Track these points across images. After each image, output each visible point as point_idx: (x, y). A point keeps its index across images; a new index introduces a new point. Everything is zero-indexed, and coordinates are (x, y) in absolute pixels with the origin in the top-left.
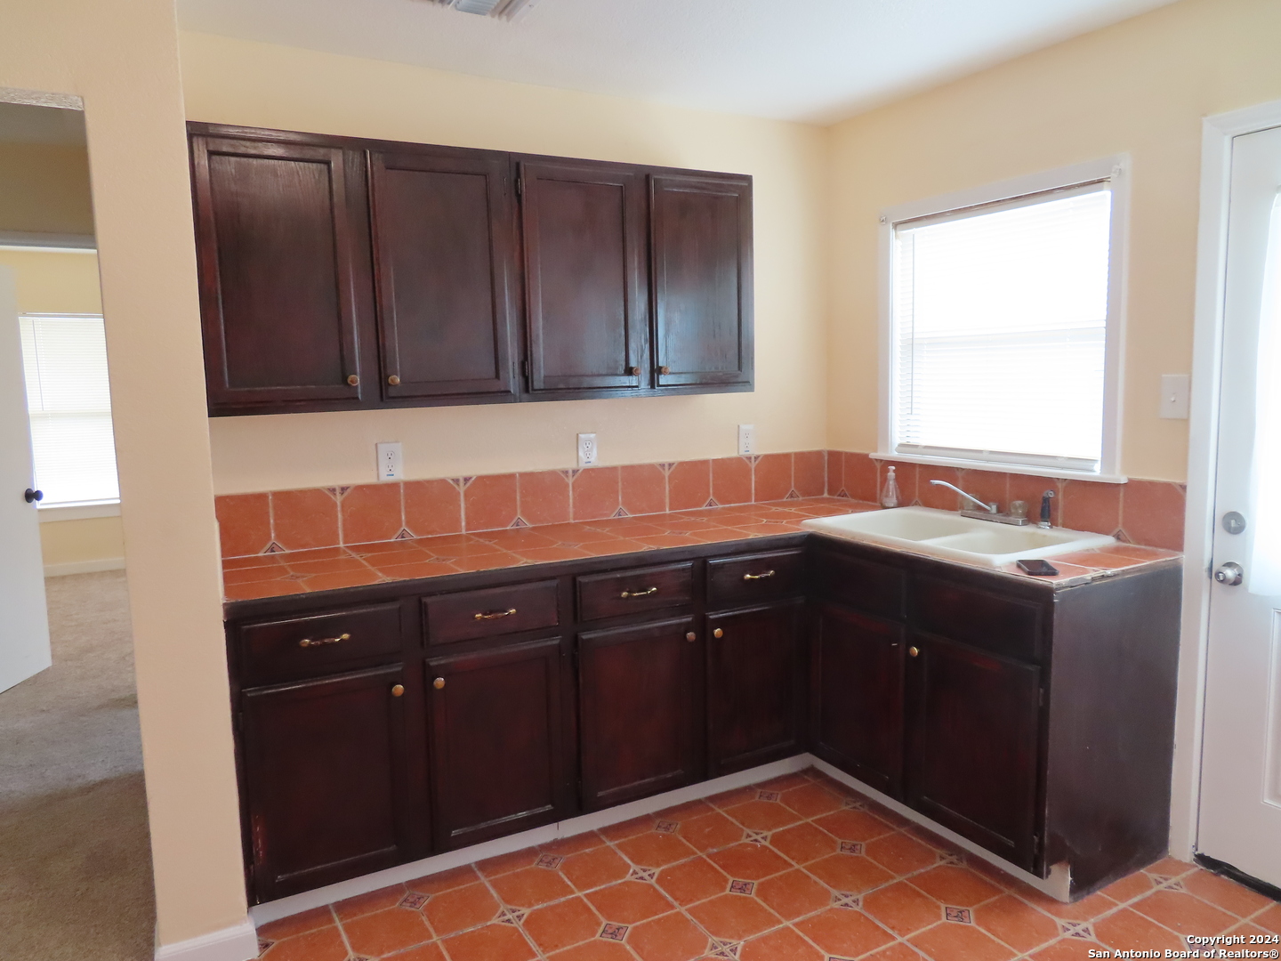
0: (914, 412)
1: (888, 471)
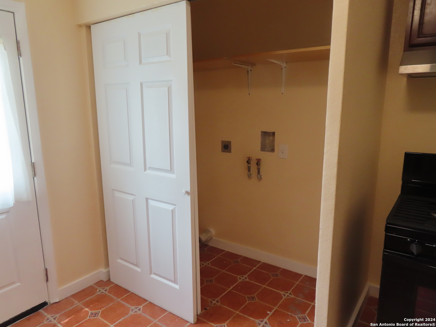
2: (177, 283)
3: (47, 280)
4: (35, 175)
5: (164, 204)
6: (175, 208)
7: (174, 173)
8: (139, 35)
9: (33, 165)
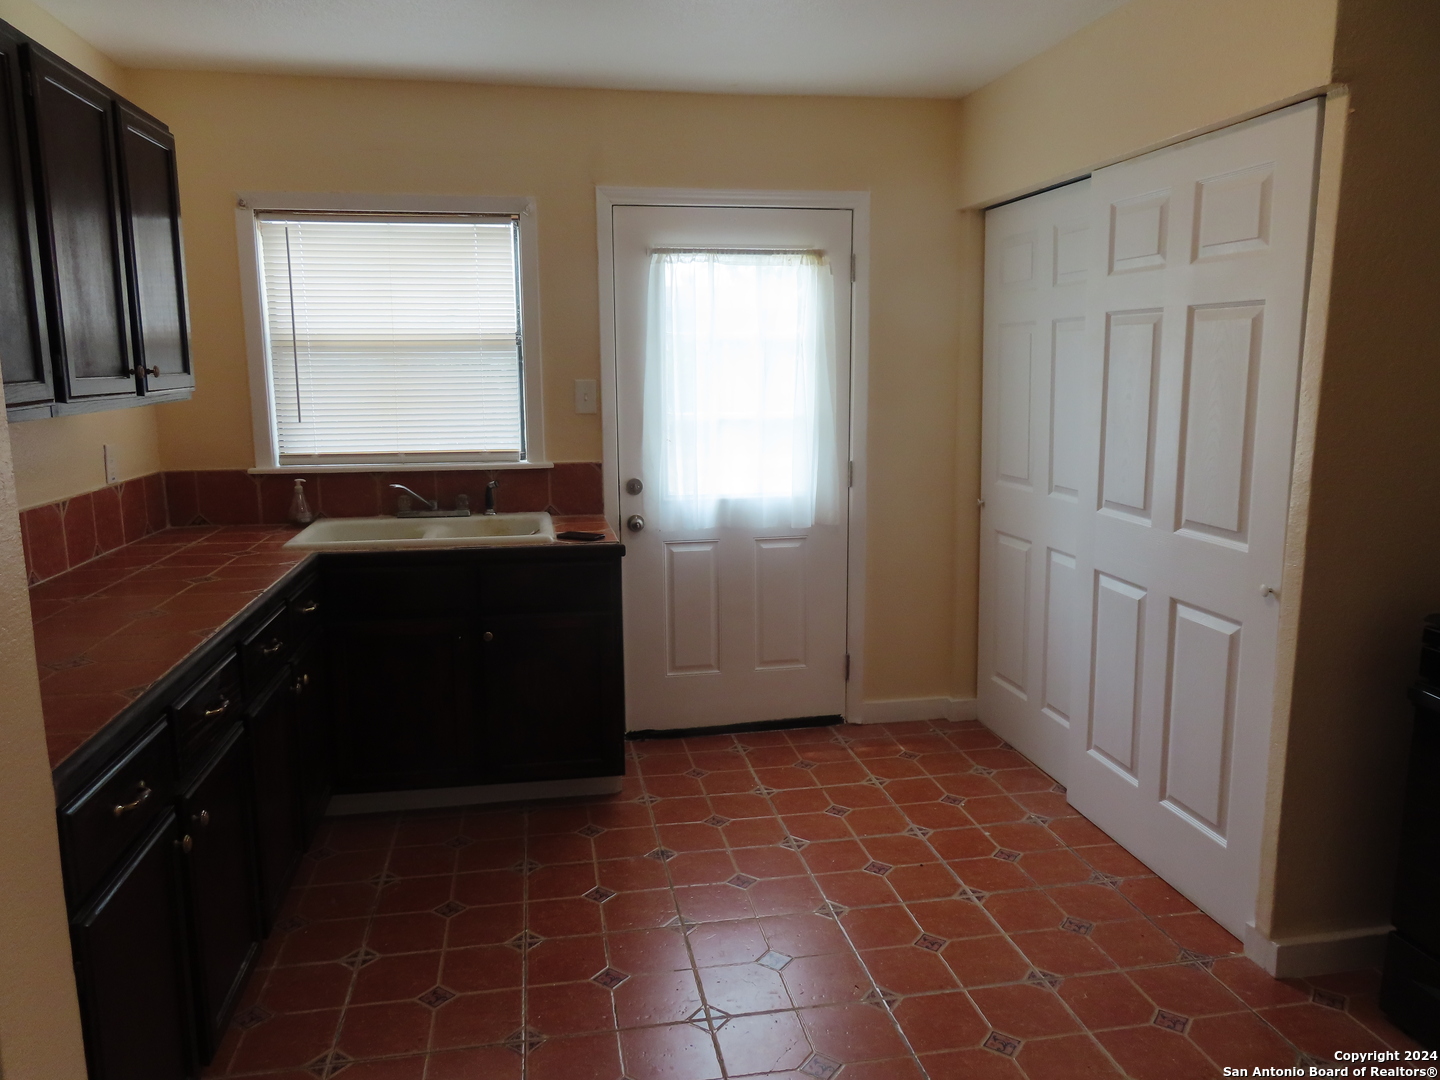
0: (302, 420)
1: (295, 484)
2: (1222, 833)
3: (847, 678)
4: (851, 483)
5: (1212, 618)
6: (1238, 632)
7: (1244, 540)
8: (1199, 187)
9: (850, 465)
